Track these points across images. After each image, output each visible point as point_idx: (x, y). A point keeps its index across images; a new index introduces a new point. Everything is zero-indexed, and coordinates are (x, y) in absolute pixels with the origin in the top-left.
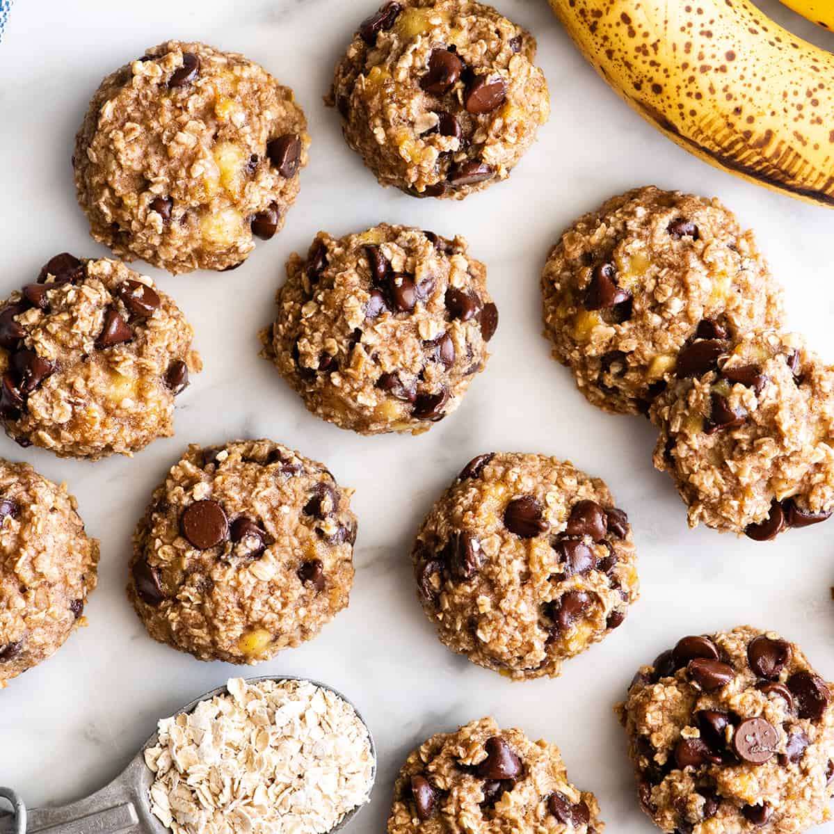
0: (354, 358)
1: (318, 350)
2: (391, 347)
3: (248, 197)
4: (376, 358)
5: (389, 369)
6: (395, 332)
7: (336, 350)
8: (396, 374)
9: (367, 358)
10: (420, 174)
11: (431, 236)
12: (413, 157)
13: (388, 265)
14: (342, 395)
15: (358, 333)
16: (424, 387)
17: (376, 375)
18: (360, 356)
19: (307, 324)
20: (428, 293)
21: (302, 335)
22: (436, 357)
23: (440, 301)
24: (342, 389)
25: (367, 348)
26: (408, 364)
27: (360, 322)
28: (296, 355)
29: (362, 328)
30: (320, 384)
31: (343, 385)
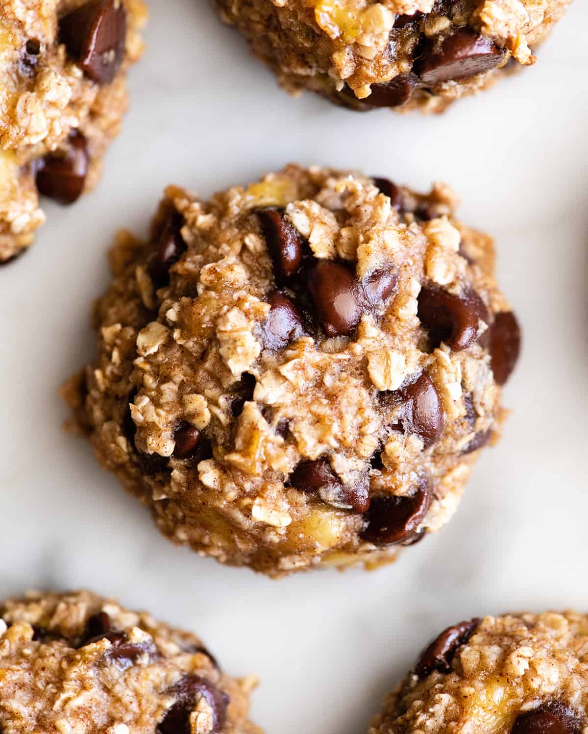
0: (243, 430)
1: (171, 417)
2: (314, 408)
3: (23, 123)
4: (285, 431)
5: (313, 451)
6: (322, 378)
7: (207, 416)
8: (326, 459)
9: (267, 432)
10: (359, 61)
11: (385, 187)
12: (343, 28)
13: (304, 244)
14: (222, 504)
15: (248, 383)
16: (383, 481)
17: (286, 463)
18: (254, 428)
19: (147, 367)
20: (385, 296)
21: (138, 389)
22: (405, 424)
23: (409, 311)
24: (221, 493)
25: (268, 411)
26: (350, 439)
27: (252, 361)
28: (130, 429)
29: (255, 372)
30: (179, 485)
31: (222, 485)
